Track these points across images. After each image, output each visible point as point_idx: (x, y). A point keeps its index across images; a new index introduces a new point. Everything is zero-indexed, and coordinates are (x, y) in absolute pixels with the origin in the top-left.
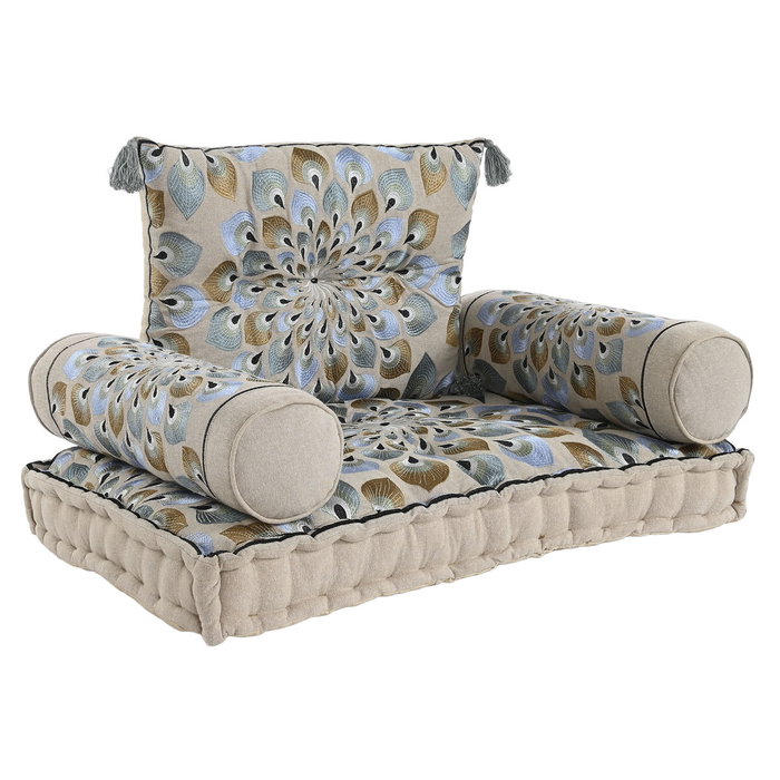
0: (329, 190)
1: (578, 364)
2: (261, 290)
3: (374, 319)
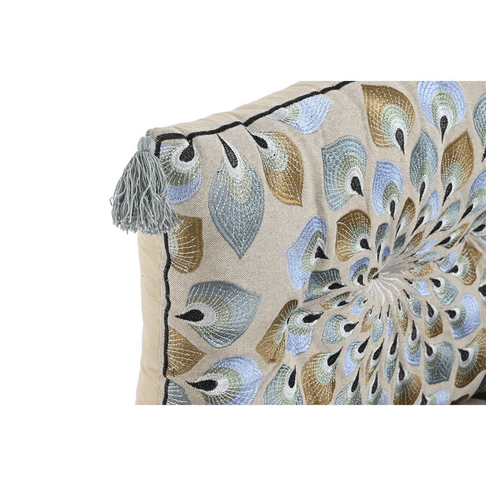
0: (417, 149)
2: (317, 317)
3: (452, 314)
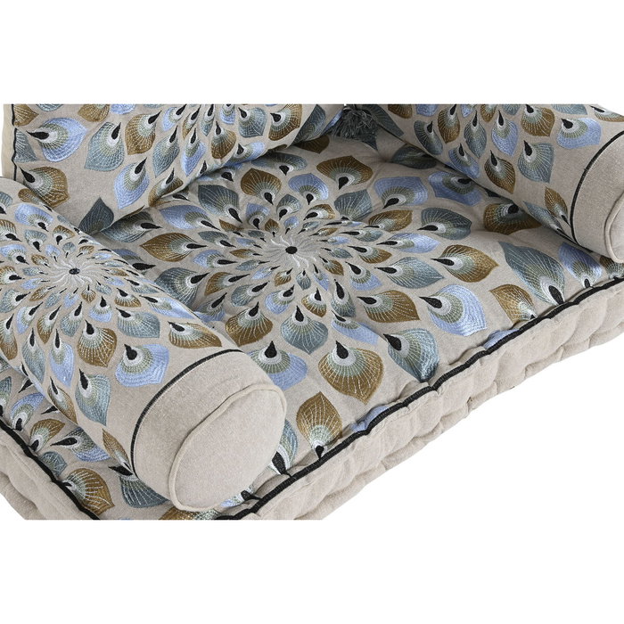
1: (496, 155)
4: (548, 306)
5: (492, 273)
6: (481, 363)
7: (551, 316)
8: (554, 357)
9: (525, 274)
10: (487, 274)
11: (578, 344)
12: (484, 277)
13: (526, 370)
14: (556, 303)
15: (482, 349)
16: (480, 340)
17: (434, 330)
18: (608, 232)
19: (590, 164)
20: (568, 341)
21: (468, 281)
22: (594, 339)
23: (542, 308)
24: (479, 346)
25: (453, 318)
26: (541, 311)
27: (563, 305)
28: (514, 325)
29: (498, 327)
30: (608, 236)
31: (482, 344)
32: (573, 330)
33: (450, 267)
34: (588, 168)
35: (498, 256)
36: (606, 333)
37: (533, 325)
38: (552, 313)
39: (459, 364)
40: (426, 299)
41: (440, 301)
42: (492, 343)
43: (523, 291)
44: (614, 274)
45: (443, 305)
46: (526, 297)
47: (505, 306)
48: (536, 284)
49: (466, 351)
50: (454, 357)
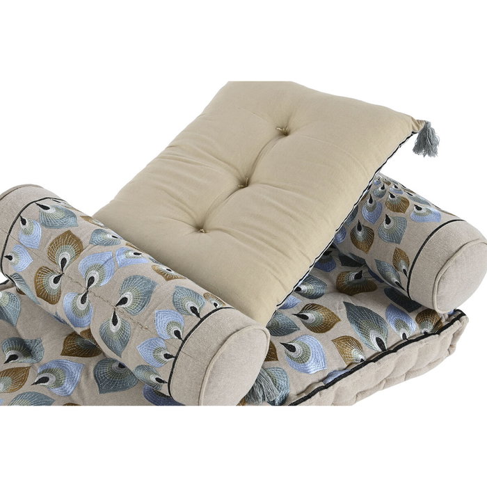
4: (374, 352)
5: (335, 327)
6: (320, 395)
7: (374, 361)
8: (378, 387)
9: (360, 327)
10: (332, 327)
11: (397, 378)
12: (329, 330)
13: (357, 396)
14: (380, 350)
15: (322, 384)
16: (321, 377)
17: (288, 369)
18: (437, 282)
19: (433, 233)
20: (389, 376)
21: (317, 332)
22: (408, 375)
23: (369, 353)
24: (320, 381)
25: (302, 360)
26: (368, 356)
27: (385, 352)
28: (348, 366)
29: (336, 368)
30: (437, 285)
31: (323, 380)
32: (392, 369)
33: (305, 321)
34: (431, 235)
35: (342, 313)
36: (417, 370)
37: (361, 367)
38: (376, 358)
39: (304, 395)
40: (285, 345)
41: (294, 347)
42: (330, 380)
43: (356, 341)
44: (425, 329)
45: (297, 350)
46: (359, 346)
47: (342, 352)
48: (366, 335)
49: (310, 385)
50: (301, 389)
